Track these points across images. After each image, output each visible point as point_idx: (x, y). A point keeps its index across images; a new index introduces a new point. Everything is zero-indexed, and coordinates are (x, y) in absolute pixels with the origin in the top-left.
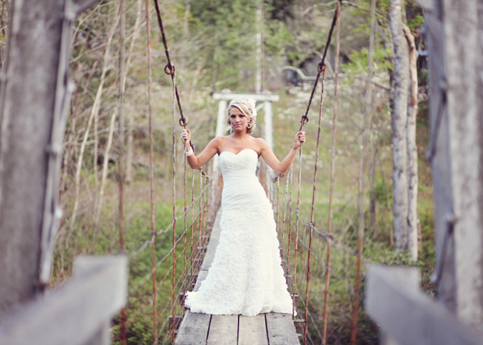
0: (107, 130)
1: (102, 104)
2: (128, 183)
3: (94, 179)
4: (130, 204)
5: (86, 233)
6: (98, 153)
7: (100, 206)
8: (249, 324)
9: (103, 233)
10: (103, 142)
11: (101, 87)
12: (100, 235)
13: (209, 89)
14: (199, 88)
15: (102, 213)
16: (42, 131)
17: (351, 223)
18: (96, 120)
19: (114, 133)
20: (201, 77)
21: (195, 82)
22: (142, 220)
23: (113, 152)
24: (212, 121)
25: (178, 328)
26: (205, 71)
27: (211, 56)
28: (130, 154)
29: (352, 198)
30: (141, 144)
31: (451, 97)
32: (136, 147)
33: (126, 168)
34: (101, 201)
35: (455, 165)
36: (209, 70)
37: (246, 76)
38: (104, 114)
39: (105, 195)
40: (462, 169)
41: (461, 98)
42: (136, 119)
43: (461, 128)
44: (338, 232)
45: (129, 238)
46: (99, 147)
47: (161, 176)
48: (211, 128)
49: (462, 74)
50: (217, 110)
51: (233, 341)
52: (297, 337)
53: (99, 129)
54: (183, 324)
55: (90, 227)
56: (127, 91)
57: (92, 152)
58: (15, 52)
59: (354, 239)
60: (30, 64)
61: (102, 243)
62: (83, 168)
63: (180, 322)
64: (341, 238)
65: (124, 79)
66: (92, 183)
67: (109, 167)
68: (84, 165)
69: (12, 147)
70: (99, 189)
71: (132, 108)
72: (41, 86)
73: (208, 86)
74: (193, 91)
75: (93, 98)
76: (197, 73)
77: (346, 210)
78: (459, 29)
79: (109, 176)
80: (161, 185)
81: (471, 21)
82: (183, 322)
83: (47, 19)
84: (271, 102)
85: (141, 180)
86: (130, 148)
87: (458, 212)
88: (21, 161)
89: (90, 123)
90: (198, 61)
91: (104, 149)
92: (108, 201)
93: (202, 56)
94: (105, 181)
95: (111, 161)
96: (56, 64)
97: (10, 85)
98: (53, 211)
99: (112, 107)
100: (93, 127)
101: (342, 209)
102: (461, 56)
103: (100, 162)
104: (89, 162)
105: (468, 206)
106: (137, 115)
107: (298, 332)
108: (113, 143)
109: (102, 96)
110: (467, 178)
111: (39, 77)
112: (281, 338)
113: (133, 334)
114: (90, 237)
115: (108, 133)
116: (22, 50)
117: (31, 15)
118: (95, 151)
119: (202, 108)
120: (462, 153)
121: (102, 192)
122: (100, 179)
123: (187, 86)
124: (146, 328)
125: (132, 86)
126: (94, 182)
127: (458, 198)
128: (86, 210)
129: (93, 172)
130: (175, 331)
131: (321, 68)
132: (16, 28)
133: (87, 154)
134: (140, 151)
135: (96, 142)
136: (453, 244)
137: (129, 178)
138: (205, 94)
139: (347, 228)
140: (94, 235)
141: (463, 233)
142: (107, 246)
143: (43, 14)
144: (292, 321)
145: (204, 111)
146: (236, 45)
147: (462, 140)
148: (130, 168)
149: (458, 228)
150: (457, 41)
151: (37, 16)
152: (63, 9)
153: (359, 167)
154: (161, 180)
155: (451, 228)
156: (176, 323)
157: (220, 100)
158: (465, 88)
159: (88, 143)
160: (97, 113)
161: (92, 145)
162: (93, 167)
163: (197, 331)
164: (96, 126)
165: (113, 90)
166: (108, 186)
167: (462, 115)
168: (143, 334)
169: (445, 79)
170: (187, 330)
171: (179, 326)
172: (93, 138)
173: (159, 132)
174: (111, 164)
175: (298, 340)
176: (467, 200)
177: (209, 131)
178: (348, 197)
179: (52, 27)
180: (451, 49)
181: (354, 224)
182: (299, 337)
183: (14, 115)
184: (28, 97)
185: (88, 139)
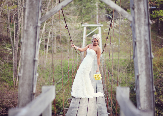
0: (48, 37)
1: (45, 28)
2: (55, 53)
3: (44, 53)
4: (56, 61)
5: (42, 71)
6: (45, 44)
7: (46, 62)
8: (92, 100)
9: (47, 70)
10: (46, 40)
11: (45, 23)
12: (46, 71)
13: (81, 22)
14: (77, 22)
15: (47, 64)
16: (33, 54)
17: (128, 66)
18: (44, 34)
19: (50, 38)
20: (78, 18)
21: (76, 20)
22: (59, 66)
23: (50, 44)
24: (82, 32)
25: (70, 102)
26: (79, 16)
27: (81, 11)
28: (55, 44)
29: (128, 57)
30: (59, 41)
31: (137, 43)
32: (57, 42)
33: (54, 49)
34: (46, 60)
35: (139, 61)
36: (81, 16)
37: (93, 17)
38: (46, 31)
39: (47, 58)
40: (141, 62)
41: (140, 43)
42: (57, 33)
43: (140, 51)
44: (124, 68)
45: (56, 72)
46: (45, 42)
47: (66, 51)
48: (82, 35)
49: (140, 37)
50: (83, 29)
51: (86, 106)
52: (105, 104)
53: (45, 37)
54: (72, 101)
55: (43, 68)
56: (54, 24)
57: (43, 44)
58: (25, 35)
59: (129, 70)
60: (29, 38)
61: (47, 73)
62: (40, 49)
63: (71, 100)
64: (125, 70)
65: (53, 20)
66: (43, 54)
67: (49, 49)
68: (40, 48)
69: (25, 59)
70: (46, 56)
71: (56, 29)
72: (32, 43)
73: (80, 21)
74: (75, 23)
75: (43, 26)
76: (76, 17)
77: (126, 61)
78: (139, 25)
79: (49, 52)
80: (66, 54)
81: (142, 23)
82: (72, 100)
83: (33, 26)
84: (101, 27)
85: (59, 52)
86: (55, 42)
87: (140, 73)
88: (28, 62)
89: (42, 34)
90: (77, 13)
91: (47, 43)
92: (48, 60)
93: (78, 11)
94: (47, 53)
95: (49, 47)
96: (36, 37)
97: (24, 43)
98: (36, 74)
99: (49, 29)
100: (43, 36)
101: (125, 61)
102: (140, 33)
103: (46, 47)
104: (42, 47)
105: (143, 71)
106: (57, 31)
107: (106, 102)
108: (50, 41)
109: (46, 25)
110: (142, 64)
111: (31, 41)
112: (101, 104)
113: (57, 103)
114: (43, 72)
115: (48, 38)
116: (27, 34)
117: (29, 25)
118: (44, 44)
119: (78, 28)
120: (141, 58)
121: (46, 57)
122: (46, 53)
123: (73, 21)
124: (62, 101)
125: (56, 22)
126: (44, 54)
127: (140, 69)
128: (41, 63)
129: (43, 50)
130: (70, 103)
131: (111, 25)
132: (25, 28)
133: (41, 44)
134: (58, 43)
135: (44, 41)
136: (139, 81)
137: (55, 52)
138: (79, 24)
139: (126, 67)
140: (44, 71)
141: (141, 78)
142: (48, 75)
143: (32, 25)
144: (104, 99)
145: (79, 29)
146: (89, 7)
147: (140, 54)
148: (55, 49)
149: (140, 77)
150: (139, 29)
151: (31, 25)
152: (37, 23)
153: (131, 47)
154: (65, 53)
155: (138, 77)
156: (70, 100)
157: (84, 26)
158: (141, 41)
159: (42, 41)
160: (44, 31)
161: (43, 42)
162: (43, 48)
163: (76, 103)
164: (44, 35)
165: (49, 24)
166: (48, 55)
167: (140, 48)
168: (61, 103)
169: (136, 39)
170: (73, 103)
171: (71, 101)
172: (43, 40)
173: (64, 37)
174: (49, 48)
175: (106, 105)
176: (142, 70)
177: (81, 36)
178: (127, 56)
179: (35, 28)
180: (137, 31)
181: (129, 66)
182: (106, 104)
183: (25, 50)
184: (29, 46)
185: (41, 40)
